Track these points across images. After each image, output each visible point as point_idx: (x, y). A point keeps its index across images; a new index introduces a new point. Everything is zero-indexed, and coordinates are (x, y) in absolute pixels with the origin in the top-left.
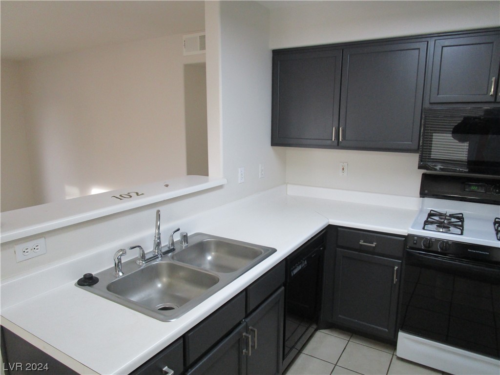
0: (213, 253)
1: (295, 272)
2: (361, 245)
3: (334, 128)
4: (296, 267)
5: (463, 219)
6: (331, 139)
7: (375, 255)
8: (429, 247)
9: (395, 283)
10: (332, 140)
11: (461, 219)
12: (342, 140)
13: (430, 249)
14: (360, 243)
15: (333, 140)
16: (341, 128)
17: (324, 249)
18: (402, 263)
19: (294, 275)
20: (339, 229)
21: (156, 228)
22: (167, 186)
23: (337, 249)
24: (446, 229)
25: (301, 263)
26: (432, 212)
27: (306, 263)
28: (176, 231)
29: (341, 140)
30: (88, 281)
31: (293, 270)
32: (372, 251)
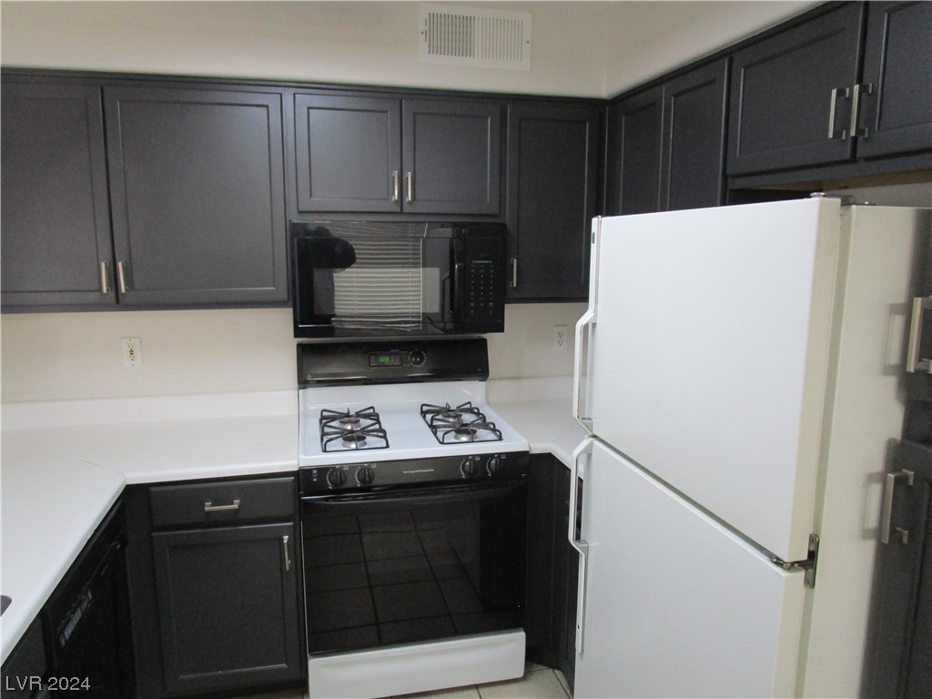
1: (68, 632)
2: (209, 512)
3: (103, 265)
4: (69, 620)
5: (378, 415)
6: (97, 288)
7: (239, 525)
8: (342, 483)
9: (288, 569)
10: (100, 290)
11: (375, 417)
12: (126, 290)
13: (343, 486)
14: (206, 509)
15: (105, 290)
16: (120, 265)
17: (124, 543)
18: (294, 525)
19: (67, 642)
20: (152, 489)
23: (154, 534)
24: (360, 442)
25: (80, 603)
26: (324, 414)
27: (90, 597)
29: (123, 291)
31: (62, 632)
32: (232, 520)
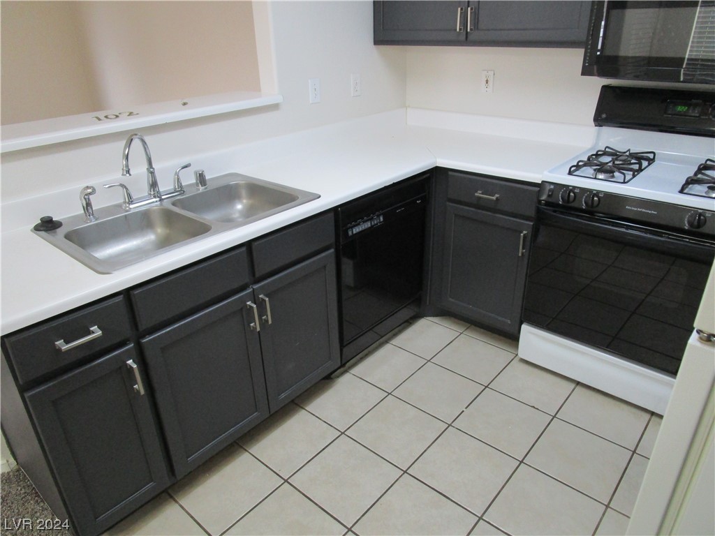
0: (245, 201)
1: (356, 230)
2: (478, 198)
3: (459, 9)
4: (359, 224)
6: (455, 28)
7: (497, 213)
8: (569, 202)
9: (520, 255)
10: (456, 30)
12: (471, 30)
13: (570, 205)
14: (477, 195)
15: (458, 30)
16: (469, 9)
18: (533, 226)
19: (353, 235)
20: (450, 173)
21: (123, 158)
22: (185, 104)
23: (448, 203)
24: (608, 175)
25: (371, 219)
26: (607, 149)
27: (381, 220)
28: (183, 168)
29: (469, 30)
30: (48, 225)
31: (351, 228)
32: (493, 208)
